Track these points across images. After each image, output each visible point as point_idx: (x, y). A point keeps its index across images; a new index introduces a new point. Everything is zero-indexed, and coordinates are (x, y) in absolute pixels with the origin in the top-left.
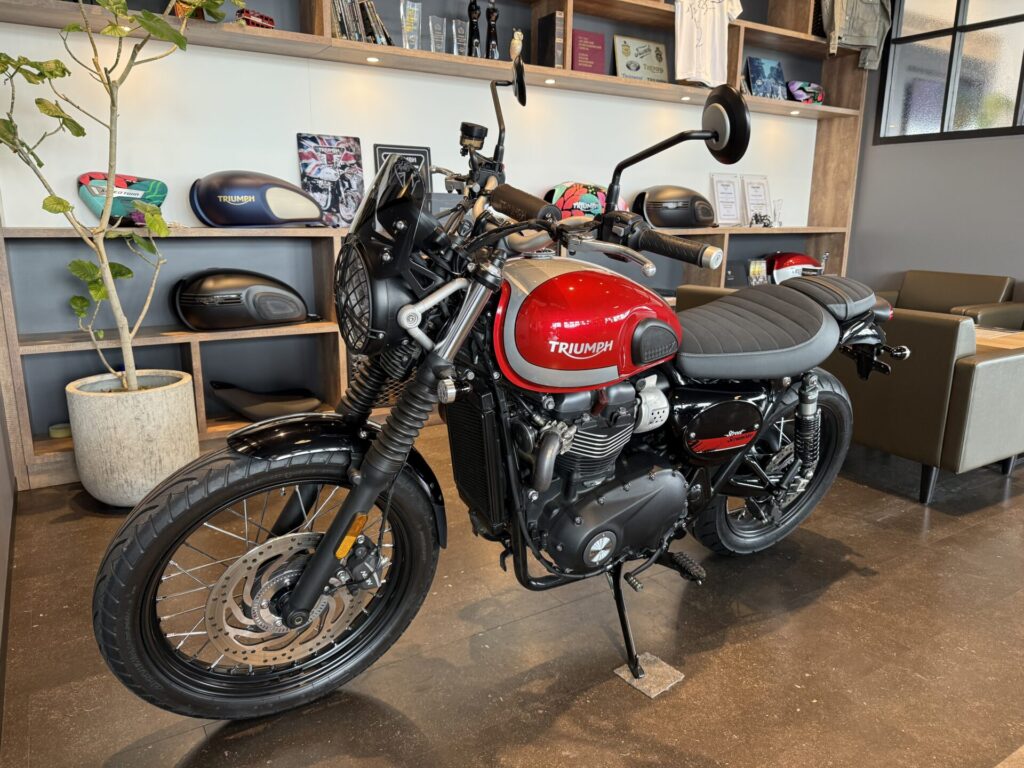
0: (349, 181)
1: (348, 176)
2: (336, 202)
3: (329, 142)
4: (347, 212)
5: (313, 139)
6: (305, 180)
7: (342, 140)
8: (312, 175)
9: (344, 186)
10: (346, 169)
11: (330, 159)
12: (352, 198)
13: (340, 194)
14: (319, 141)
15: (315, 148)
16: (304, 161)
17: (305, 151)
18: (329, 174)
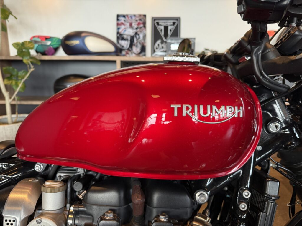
0: (139, 35)
1: (139, 33)
2: (131, 45)
3: (131, 17)
4: (136, 49)
5: (124, 16)
6: (119, 35)
7: (137, 16)
8: (122, 33)
9: (136, 37)
10: (138, 30)
11: (131, 25)
12: (140, 43)
13: (134, 41)
14: (127, 17)
15: (125, 21)
16: (119, 27)
17: (120, 22)
18: (130, 32)
